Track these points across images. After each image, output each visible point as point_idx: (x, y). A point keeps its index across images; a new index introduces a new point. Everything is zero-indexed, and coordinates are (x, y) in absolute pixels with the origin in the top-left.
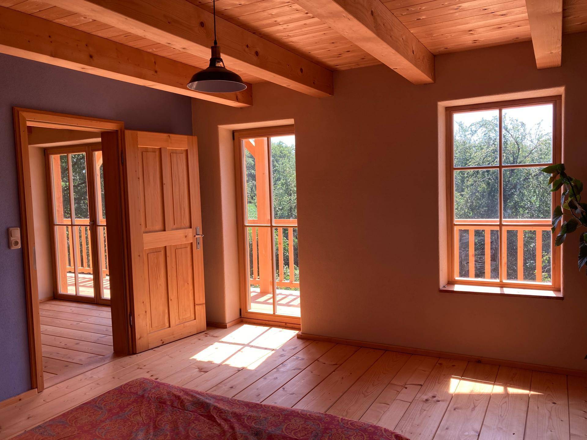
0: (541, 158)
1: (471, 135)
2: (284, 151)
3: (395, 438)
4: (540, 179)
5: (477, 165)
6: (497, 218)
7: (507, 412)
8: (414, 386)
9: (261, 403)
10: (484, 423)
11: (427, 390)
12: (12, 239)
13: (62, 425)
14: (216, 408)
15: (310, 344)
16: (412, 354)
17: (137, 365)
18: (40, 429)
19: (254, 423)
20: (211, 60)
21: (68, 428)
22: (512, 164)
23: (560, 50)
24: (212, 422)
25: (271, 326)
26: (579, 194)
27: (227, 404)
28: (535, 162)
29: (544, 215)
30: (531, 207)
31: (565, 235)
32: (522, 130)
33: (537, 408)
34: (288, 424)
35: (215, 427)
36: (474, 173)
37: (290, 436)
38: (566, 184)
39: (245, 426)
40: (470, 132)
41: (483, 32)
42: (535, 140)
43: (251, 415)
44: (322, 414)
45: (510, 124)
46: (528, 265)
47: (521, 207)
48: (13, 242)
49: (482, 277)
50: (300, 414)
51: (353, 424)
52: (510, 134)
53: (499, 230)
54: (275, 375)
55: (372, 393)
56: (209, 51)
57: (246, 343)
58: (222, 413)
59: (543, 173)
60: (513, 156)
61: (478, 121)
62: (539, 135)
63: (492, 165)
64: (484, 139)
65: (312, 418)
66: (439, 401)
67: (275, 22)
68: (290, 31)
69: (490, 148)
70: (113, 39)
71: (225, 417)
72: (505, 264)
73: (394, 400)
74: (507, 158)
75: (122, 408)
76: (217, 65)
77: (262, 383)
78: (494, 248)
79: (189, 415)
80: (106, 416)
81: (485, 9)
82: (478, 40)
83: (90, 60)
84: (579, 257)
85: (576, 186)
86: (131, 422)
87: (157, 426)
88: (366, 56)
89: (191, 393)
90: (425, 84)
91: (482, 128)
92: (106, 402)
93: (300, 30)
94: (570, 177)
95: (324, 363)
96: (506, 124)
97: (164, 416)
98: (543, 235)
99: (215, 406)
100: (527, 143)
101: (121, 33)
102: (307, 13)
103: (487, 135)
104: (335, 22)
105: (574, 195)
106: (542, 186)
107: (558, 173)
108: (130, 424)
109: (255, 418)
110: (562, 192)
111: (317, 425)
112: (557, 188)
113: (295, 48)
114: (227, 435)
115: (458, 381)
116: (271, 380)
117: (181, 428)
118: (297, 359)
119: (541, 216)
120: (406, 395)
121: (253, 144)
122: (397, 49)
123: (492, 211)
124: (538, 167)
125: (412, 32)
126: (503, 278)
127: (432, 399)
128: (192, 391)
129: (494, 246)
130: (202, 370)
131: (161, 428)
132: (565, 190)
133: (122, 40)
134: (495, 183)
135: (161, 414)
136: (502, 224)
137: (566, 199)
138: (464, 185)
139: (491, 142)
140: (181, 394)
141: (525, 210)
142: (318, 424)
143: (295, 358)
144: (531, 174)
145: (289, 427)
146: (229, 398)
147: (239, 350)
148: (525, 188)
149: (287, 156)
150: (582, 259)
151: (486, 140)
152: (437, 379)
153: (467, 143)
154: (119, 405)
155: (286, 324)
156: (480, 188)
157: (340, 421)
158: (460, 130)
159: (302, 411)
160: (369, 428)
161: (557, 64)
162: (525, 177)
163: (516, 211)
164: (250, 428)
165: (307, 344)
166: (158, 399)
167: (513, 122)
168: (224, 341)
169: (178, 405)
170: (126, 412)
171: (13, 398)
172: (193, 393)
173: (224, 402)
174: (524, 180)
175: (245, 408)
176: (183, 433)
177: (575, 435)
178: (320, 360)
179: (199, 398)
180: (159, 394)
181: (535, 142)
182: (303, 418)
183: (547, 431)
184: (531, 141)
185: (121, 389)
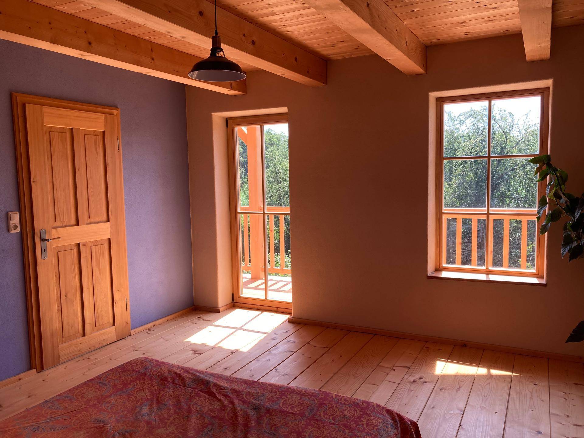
0: (528, 149)
1: (460, 125)
2: (273, 139)
3: (386, 413)
4: (526, 169)
5: (466, 154)
6: (485, 207)
7: (491, 392)
8: (402, 368)
9: (258, 380)
10: (468, 403)
11: (414, 372)
12: (11, 223)
13: (69, 400)
14: (215, 385)
15: (301, 328)
16: (400, 338)
17: (132, 347)
18: (48, 404)
19: (253, 399)
20: (212, 50)
21: (75, 403)
22: (500, 154)
23: (549, 43)
24: (212, 398)
25: (263, 310)
26: (564, 184)
27: (226, 382)
28: (522, 153)
29: (529, 206)
30: (518, 197)
31: (550, 224)
32: (510, 120)
33: (519, 388)
34: (284, 399)
35: (216, 402)
36: (462, 163)
37: (288, 410)
38: (551, 175)
39: (244, 402)
40: (458, 122)
41: (475, 24)
42: (522, 130)
43: (250, 391)
44: (317, 390)
45: (498, 114)
46: (513, 254)
47: (508, 197)
48: (12, 226)
49: (468, 265)
50: (296, 390)
51: (346, 400)
52: (498, 124)
53: (486, 219)
54: (269, 357)
55: (362, 374)
56: (211, 41)
57: (238, 326)
58: (221, 389)
59: (530, 164)
60: (501, 147)
61: (467, 111)
62: (526, 126)
63: (480, 155)
64: (472, 129)
65: (308, 395)
66: (425, 382)
67: (271, 12)
68: (287, 21)
69: (478, 138)
70: (111, 26)
71: (225, 393)
72: (491, 252)
73: (383, 381)
74: (495, 148)
75: (125, 385)
76: (218, 54)
77: (255, 365)
78: (481, 237)
79: (190, 391)
80: (111, 392)
81: (478, 3)
82: (470, 32)
83: (89, 47)
84: (562, 245)
85: (561, 176)
86: (134, 397)
87: (160, 401)
88: (360, 47)
89: (191, 371)
90: (416, 75)
91: (470, 118)
92: (110, 378)
93: (296, 20)
94: (555, 168)
95: (315, 346)
96: (494, 115)
97: (167, 392)
98: (528, 224)
99: (215, 383)
100: (515, 133)
101: (119, 21)
102: (304, 4)
103: (475, 125)
104: (331, 13)
105: (559, 185)
106: (528, 177)
107: (545, 164)
108: (134, 399)
109: (253, 394)
110: (548, 183)
111: (312, 401)
112: (543, 178)
113: (290, 37)
114: (227, 410)
115: (444, 363)
116: (264, 362)
117: (183, 404)
118: (289, 342)
119: (527, 206)
120: (395, 376)
121: (246, 131)
122: (391, 41)
123: (479, 200)
124: (525, 158)
125: (405, 23)
126: (489, 265)
127: (419, 380)
128: (192, 369)
129: (481, 234)
130: (197, 352)
131: (164, 403)
132: (551, 180)
133: (120, 27)
134: (483, 173)
135: (163, 390)
136: (490, 213)
137: (551, 189)
138: (452, 174)
139: (479, 132)
140: (181, 372)
141: (511, 200)
142: (314, 400)
143: (287, 341)
144: (518, 165)
145: (286, 402)
146: (227, 376)
147: (232, 334)
148: (512, 179)
149: (276, 144)
150: (565, 247)
151: (475, 130)
152: (424, 362)
153: (455, 133)
154: (123, 382)
155: (277, 309)
156: (468, 177)
157: (334, 398)
158: (449, 120)
159: (297, 388)
160: (362, 404)
161: (546, 56)
162: (511, 167)
163: (502, 200)
164: (249, 403)
165: (298, 327)
166: (160, 377)
167: (501, 113)
168: (217, 325)
169: (179, 382)
170: (130, 388)
171: (13, 378)
172: (193, 371)
173: (223, 379)
174: (511, 170)
175: (243, 385)
176: (186, 408)
177: (555, 414)
178: (311, 343)
179: (198, 375)
180: (160, 372)
181: (523, 132)
182: (299, 394)
183: (528, 410)
184: (519, 131)
185: (123, 367)
